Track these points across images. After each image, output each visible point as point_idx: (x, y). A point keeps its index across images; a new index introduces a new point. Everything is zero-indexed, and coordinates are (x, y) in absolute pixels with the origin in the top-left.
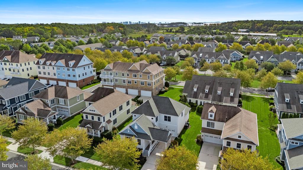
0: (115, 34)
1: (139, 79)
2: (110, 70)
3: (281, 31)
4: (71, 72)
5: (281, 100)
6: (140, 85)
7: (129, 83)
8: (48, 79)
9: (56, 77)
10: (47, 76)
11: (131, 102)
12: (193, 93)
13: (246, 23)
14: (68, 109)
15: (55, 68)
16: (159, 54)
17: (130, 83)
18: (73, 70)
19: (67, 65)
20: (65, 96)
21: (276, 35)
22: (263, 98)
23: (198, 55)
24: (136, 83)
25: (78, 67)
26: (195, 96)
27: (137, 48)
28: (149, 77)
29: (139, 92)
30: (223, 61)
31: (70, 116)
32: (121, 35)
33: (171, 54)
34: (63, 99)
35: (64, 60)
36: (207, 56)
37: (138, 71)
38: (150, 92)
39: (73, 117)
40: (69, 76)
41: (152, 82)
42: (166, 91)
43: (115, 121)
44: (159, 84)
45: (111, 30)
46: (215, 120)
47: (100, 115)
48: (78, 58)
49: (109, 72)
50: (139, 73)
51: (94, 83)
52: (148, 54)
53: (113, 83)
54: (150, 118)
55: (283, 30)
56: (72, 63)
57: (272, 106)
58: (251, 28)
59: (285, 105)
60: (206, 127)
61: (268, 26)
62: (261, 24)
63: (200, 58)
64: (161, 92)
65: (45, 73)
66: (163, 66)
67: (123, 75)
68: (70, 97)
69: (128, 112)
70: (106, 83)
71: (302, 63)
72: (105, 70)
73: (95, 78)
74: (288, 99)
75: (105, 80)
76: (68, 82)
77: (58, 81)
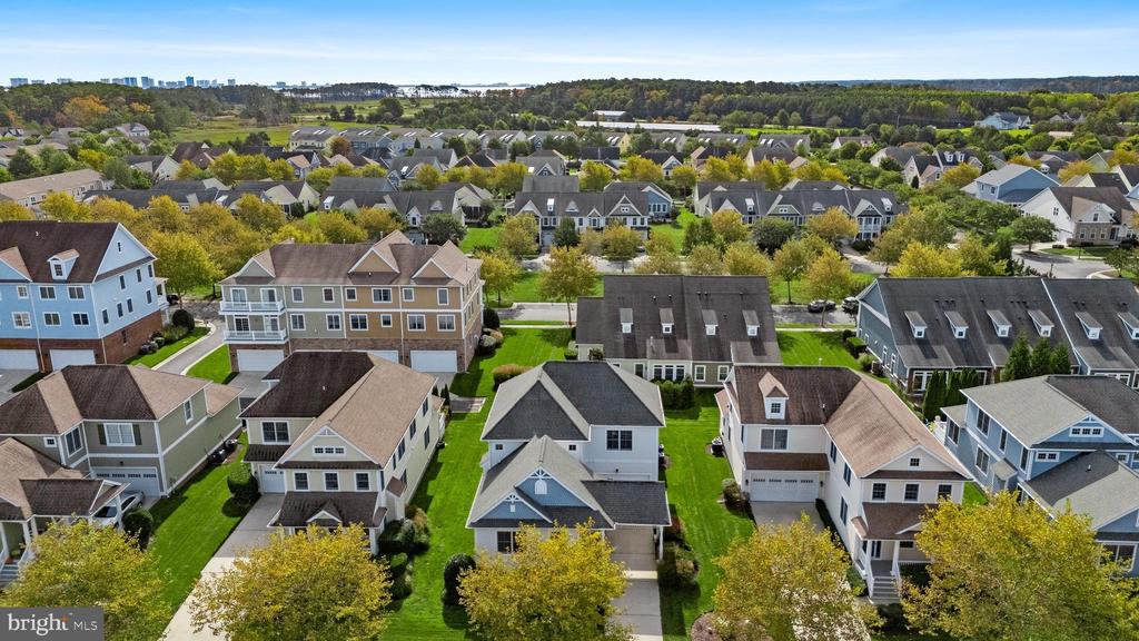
0: (118, 128)
1: (401, 308)
2: (265, 280)
3: (730, 116)
4: (61, 303)
5: (901, 333)
6: (405, 331)
7: (355, 326)
11: (431, 399)
12: (621, 340)
13: (611, 89)
14: (155, 462)
16: (390, 205)
17: (364, 326)
18: (77, 294)
19: (40, 273)
20: (138, 409)
21: (719, 130)
22: (820, 335)
23: (541, 205)
24: (387, 322)
25: (99, 278)
26: (632, 348)
27: (270, 185)
28: (443, 294)
29: (405, 358)
30: (630, 220)
31: (167, 492)
32: (147, 133)
33: (437, 205)
34: (129, 424)
35: (16, 249)
36: (572, 207)
37: (393, 277)
38: (452, 356)
39: (178, 496)
40: (52, 319)
41: (458, 315)
42: (498, 345)
43: (404, 482)
44: (473, 318)
45: (93, 113)
46: (788, 421)
47: (370, 465)
48: (91, 239)
49: (263, 290)
50: (402, 283)
51: (169, 342)
53: (282, 334)
54: (564, 446)
55: (735, 112)
56: (63, 263)
57: (863, 356)
58: (633, 104)
59: (916, 348)
60: (759, 450)
61: (685, 101)
62: (663, 93)
63: (551, 214)
64: (483, 352)
67: (329, 295)
68: (163, 407)
69: (427, 438)
70: (252, 336)
71: (867, 215)
72: (240, 280)
73: (167, 320)
74: (919, 330)
75: (241, 325)
76: (42, 349)
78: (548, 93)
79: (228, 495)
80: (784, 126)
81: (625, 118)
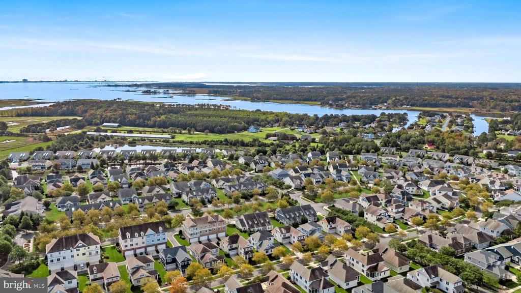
1: (217, 226)
4: (160, 237)
5: (286, 218)
8: (134, 250)
9: (145, 245)
10: (135, 246)
12: (250, 226)
15: (145, 237)
17: (211, 231)
19: (157, 231)
24: (215, 229)
28: (223, 223)
29: (217, 235)
35: (149, 229)
37: (215, 222)
40: (159, 240)
41: (226, 226)
49: (195, 228)
56: (160, 229)
59: (288, 220)
65: (132, 245)
67: (206, 227)
70: (193, 236)
71: (260, 188)
72: (191, 227)
74: (288, 217)
76: (156, 246)
77: (146, 247)
80: (189, 133)
81: (119, 126)
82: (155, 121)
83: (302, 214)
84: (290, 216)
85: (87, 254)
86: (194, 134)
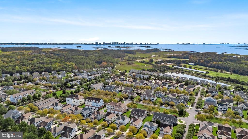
0: (108, 68)
1: (118, 108)
2: (110, 105)
4: (97, 104)
6: (118, 110)
8: (89, 106)
9: (91, 106)
10: (88, 105)
11: (116, 116)
12: (133, 114)
14: (100, 117)
15: (92, 102)
16: (128, 94)
17: (116, 109)
18: (98, 104)
19: (96, 102)
20: (99, 114)
23: (143, 95)
27: (119, 87)
28: (121, 108)
29: (118, 112)
31: (100, 119)
32: (111, 69)
33: (133, 94)
35: (94, 100)
36: (146, 96)
37: (118, 106)
38: (121, 113)
40: (96, 105)
41: (122, 110)
42: (127, 112)
43: (112, 121)
44: (124, 110)
46: (133, 121)
47: (109, 119)
48: (99, 100)
49: (109, 106)
51: (104, 108)
52: (123, 93)
53: (110, 109)
54: (119, 120)
56: (97, 101)
60: (131, 123)
62: (203, 61)
63: (144, 97)
64: (125, 113)
65: (88, 104)
66: (129, 99)
67: (113, 107)
68: (101, 114)
69: (115, 119)
70: (108, 109)
71: (178, 102)
72: (108, 105)
73: (104, 106)
75: (108, 108)
76: (95, 107)
77: (92, 107)
78: (186, 56)
79: (103, 120)
80: (222, 72)
81: (195, 65)
82: (212, 64)
83: (165, 119)
84: (156, 117)
85: (76, 102)
86: (224, 73)
